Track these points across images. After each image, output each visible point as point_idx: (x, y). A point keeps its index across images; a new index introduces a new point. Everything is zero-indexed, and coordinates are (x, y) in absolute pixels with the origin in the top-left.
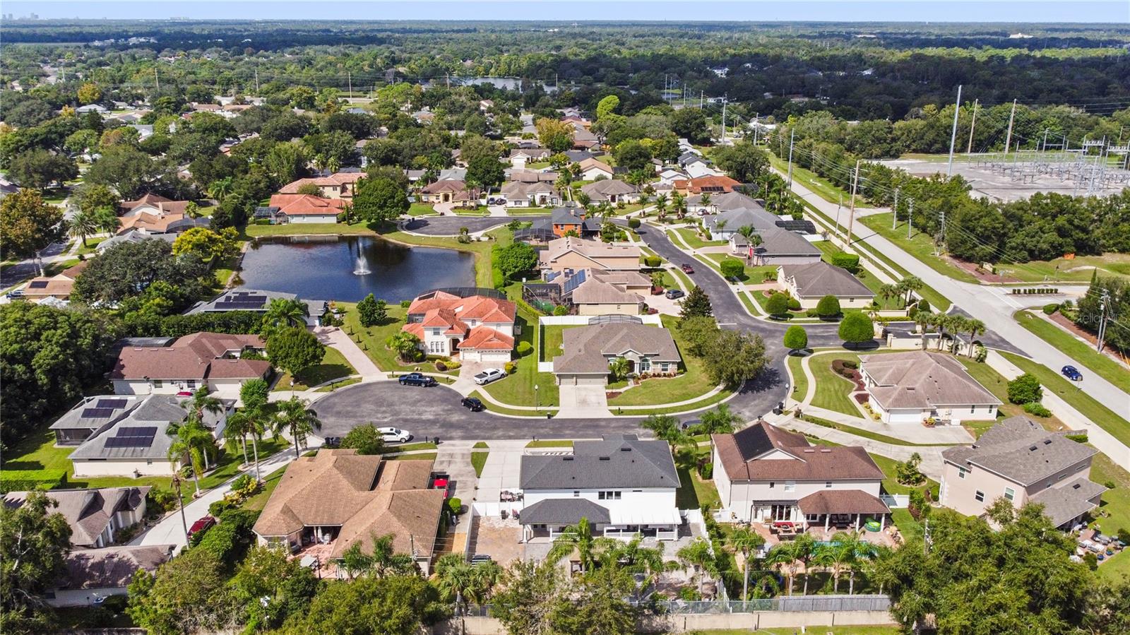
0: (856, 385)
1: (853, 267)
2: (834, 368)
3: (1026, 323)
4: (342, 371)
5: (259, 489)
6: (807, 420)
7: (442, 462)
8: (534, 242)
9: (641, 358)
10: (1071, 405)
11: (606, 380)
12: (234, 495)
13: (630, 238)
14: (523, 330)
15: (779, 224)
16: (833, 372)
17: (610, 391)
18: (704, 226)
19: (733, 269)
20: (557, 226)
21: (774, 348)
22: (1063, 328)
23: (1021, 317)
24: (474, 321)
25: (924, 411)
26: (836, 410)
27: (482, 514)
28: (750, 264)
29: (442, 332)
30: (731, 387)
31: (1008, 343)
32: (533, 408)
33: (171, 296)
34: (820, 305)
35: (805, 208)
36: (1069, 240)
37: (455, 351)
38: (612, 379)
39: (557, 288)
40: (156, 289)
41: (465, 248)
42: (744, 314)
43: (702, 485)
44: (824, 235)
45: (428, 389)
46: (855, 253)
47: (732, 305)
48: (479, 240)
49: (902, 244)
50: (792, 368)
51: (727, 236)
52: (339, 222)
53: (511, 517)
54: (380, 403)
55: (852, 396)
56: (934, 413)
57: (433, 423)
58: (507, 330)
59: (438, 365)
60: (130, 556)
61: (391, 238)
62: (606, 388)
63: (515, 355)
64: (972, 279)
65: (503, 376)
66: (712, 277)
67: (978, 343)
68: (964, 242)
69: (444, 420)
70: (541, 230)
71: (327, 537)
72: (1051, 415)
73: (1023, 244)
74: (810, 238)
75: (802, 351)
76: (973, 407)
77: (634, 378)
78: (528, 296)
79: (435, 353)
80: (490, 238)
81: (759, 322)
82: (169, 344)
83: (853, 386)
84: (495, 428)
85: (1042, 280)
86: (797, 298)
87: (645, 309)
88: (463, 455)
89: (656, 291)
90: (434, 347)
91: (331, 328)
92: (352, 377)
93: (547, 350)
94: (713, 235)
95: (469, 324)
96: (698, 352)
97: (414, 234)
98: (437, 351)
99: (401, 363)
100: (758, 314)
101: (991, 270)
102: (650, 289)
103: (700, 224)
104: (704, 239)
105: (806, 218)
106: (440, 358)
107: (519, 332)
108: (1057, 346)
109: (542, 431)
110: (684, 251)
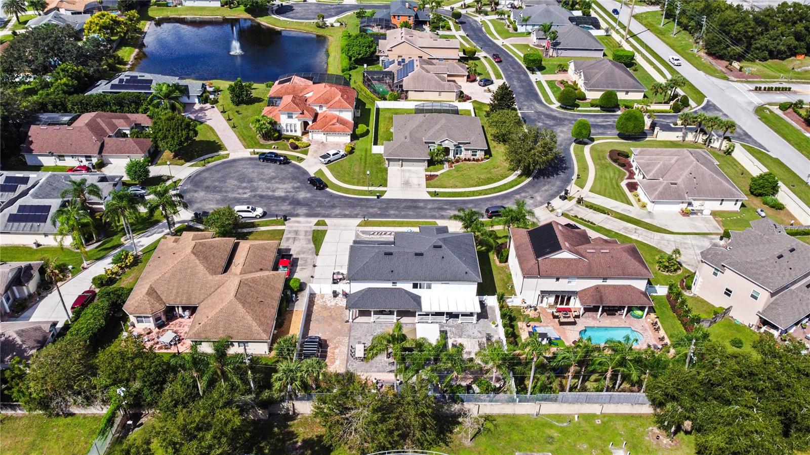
0: (628, 174)
1: (628, 62)
2: (611, 157)
3: (766, 118)
4: (214, 147)
5: (137, 261)
6: (587, 207)
7: (288, 239)
8: (376, 30)
9: (455, 145)
10: (800, 198)
11: (426, 164)
12: (115, 268)
13: (452, 27)
14: (362, 113)
15: (572, 19)
16: (609, 160)
17: (429, 173)
18: (512, 19)
19: (534, 61)
20: (394, 16)
21: (564, 134)
22: (794, 124)
23: (760, 111)
24: (321, 107)
25: (683, 203)
26: (610, 197)
27: (317, 291)
28: (547, 55)
29: (294, 116)
30: (527, 173)
31: (750, 137)
32: (365, 188)
33: (76, 76)
34: (603, 97)
35: (593, 5)
36: (802, 43)
37: (305, 133)
38: (431, 163)
39: (391, 74)
40: (63, 70)
41: (321, 32)
42: (540, 102)
43: (498, 268)
44: (607, 30)
45: (282, 166)
46: (631, 49)
47: (531, 93)
48: (332, 26)
49: (667, 40)
50: (576, 155)
51: (529, 28)
52: (222, 6)
53: (340, 296)
54: (242, 178)
55: (623, 184)
56: (690, 204)
57: (283, 199)
58: (348, 116)
59: (291, 144)
60: (15, 336)
61: (264, 21)
62: (426, 170)
63: (354, 137)
64: (723, 75)
65: (343, 156)
66: (516, 67)
67: (728, 139)
68: (719, 43)
69: (293, 197)
70: (381, 20)
72: (784, 208)
73: (766, 45)
74: (595, 32)
75: (586, 140)
76: (723, 200)
77: (449, 161)
78: (367, 82)
79: (289, 133)
80: (342, 24)
81: (552, 110)
82: (70, 123)
83: (625, 174)
84: (333, 206)
85: (778, 78)
86: (583, 89)
87: (462, 97)
88: (306, 232)
89: (471, 79)
90: (289, 128)
91: (208, 105)
92: (222, 153)
93: (380, 133)
94: (519, 27)
95: (317, 109)
96: (502, 139)
97: (282, 18)
98: (291, 131)
99: (262, 141)
100: (551, 103)
101: (738, 68)
102: (466, 77)
103: (509, 16)
104: (511, 30)
105: (593, 14)
106: (292, 137)
107: (359, 115)
108: (789, 141)
109: (371, 210)
110: (495, 41)
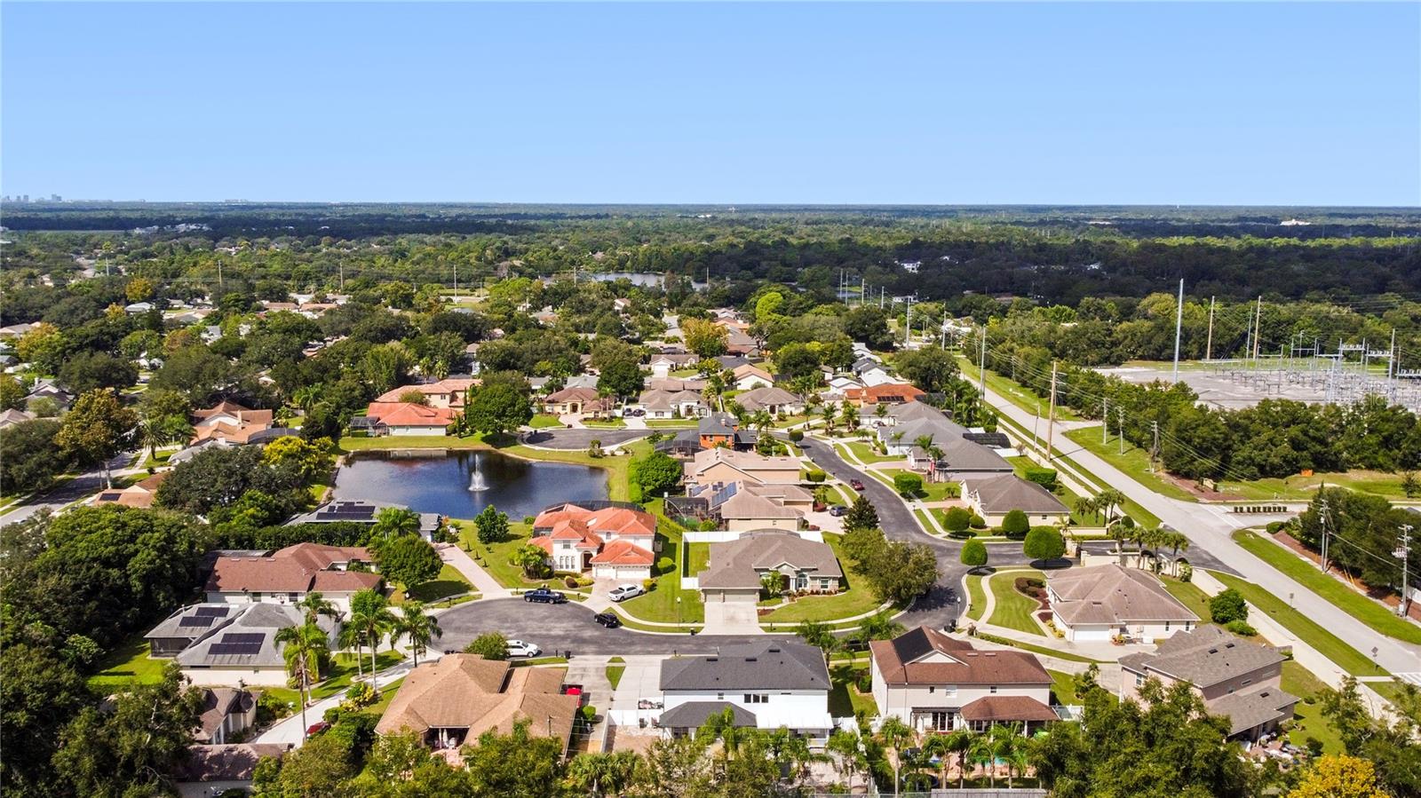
0: (1041, 604)
1: (1048, 483)
2: (1018, 587)
3: (1246, 542)
4: (459, 588)
5: (375, 699)
6: (982, 638)
7: (573, 676)
8: (678, 456)
9: (797, 572)
10: (1281, 624)
11: (757, 596)
12: (350, 703)
13: (790, 452)
14: (664, 546)
15: (968, 436)
16: (1016, 590)
17: (762, 608)
18: (879, 439)
19: (909, 484)
20: (705, 437)
21: (950, 567)
22: (1287, 548)
23: (1240, 537)
24: (608, 534)
25: (1112, 627)
26: (1015, 628)
27: (618, 722)
28: (930, 480)
29: (572, 545)
30: (899, 606)
31: (1220, 563)
32: (676, 625)
33: (266, 506)
34: (1005, 522)
35: (1000, 420)
36: (1305, 453)
37: (587, 566)
38: (764, 595)
39: (703, 503)
40: (250, 498)
41: (596, 463)
42: (920, 532)
43: (859, 698)
44: (1020, 449)
45: (557, 606)
46: (1053, 468)
47: (906, 522)
48: (613, 455)
49: (1111, 460)
50: (970, 586)
51: (905, 449)
52: (448, 435)
53: (650, 725)
54: (503, 619)
55: (1035, 615)
56: (1123, 630)
57: (563, 638)
58: (646, 544)
59: (567, 582)
61: (510, 452)
62: (758, 605)
63: (655, 572)
64: (1190, 497)
65: (641, 592)
66: (884, 494)
67: (1183, 561)
68: (1180, 455)
69: (575, 636)
70: (685, 442)
71: (453, 741)
72: (1256, 634)
73: (1250, 458)
74: (1003, 452)
75: (983, 570)
76: (1168, 623)
77: (789, 595)
78: (671, 513)
79: (564, 570)
80: (627, 453)
81: (936, 540)
82: (268, 555)
83: (1038, 605)
84: (633, 644)
85: (1272, 498)
86: (981, 515)
87: (804, 525)
88: (597, 669)
89: (818, 507)
90: (564, 563)
91: (445, 544)
92: (472, 593)
93: (691, 568)
94: (889, 448)
95: (603, 537)
96: (862, 570)
97: (537, 448)
98: (567, 567)
99: (526, 580)
100: (936, 532)
101: (1212, 487)
102: (811, 505)
103: (875, 437)
104: (878, 453)
105: (1000, 430)
106: (569, 574)
107: (660, 548)
108: (1276, 566)
109: (684, 646)
110: (855, 467)
